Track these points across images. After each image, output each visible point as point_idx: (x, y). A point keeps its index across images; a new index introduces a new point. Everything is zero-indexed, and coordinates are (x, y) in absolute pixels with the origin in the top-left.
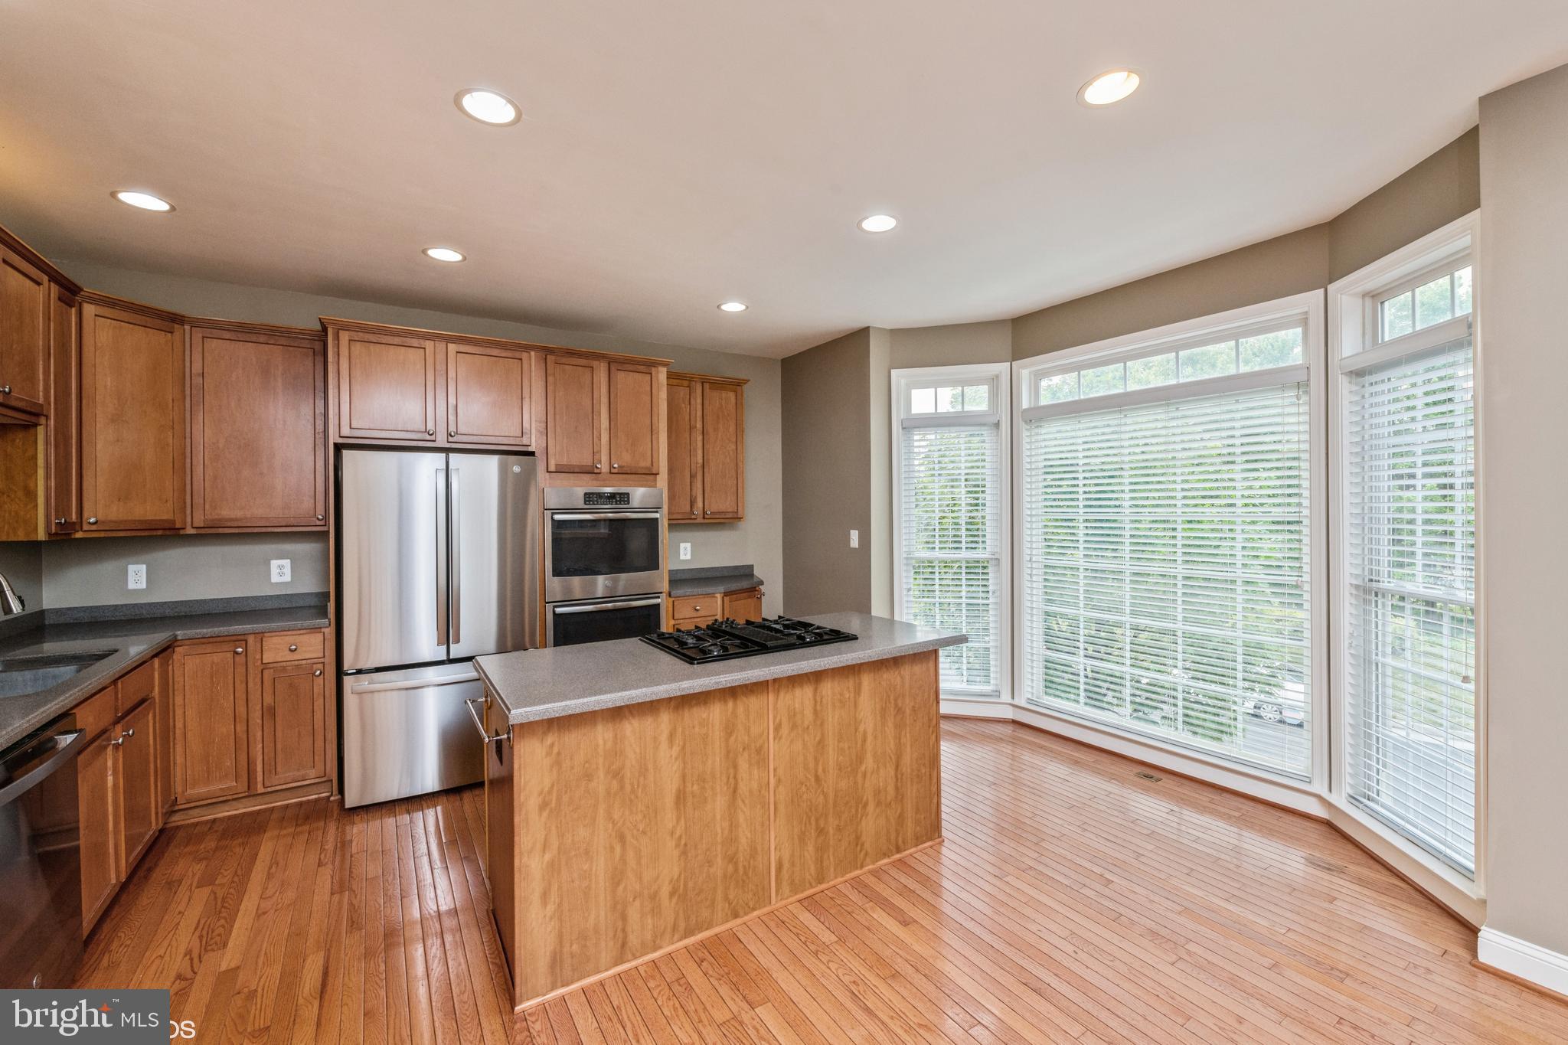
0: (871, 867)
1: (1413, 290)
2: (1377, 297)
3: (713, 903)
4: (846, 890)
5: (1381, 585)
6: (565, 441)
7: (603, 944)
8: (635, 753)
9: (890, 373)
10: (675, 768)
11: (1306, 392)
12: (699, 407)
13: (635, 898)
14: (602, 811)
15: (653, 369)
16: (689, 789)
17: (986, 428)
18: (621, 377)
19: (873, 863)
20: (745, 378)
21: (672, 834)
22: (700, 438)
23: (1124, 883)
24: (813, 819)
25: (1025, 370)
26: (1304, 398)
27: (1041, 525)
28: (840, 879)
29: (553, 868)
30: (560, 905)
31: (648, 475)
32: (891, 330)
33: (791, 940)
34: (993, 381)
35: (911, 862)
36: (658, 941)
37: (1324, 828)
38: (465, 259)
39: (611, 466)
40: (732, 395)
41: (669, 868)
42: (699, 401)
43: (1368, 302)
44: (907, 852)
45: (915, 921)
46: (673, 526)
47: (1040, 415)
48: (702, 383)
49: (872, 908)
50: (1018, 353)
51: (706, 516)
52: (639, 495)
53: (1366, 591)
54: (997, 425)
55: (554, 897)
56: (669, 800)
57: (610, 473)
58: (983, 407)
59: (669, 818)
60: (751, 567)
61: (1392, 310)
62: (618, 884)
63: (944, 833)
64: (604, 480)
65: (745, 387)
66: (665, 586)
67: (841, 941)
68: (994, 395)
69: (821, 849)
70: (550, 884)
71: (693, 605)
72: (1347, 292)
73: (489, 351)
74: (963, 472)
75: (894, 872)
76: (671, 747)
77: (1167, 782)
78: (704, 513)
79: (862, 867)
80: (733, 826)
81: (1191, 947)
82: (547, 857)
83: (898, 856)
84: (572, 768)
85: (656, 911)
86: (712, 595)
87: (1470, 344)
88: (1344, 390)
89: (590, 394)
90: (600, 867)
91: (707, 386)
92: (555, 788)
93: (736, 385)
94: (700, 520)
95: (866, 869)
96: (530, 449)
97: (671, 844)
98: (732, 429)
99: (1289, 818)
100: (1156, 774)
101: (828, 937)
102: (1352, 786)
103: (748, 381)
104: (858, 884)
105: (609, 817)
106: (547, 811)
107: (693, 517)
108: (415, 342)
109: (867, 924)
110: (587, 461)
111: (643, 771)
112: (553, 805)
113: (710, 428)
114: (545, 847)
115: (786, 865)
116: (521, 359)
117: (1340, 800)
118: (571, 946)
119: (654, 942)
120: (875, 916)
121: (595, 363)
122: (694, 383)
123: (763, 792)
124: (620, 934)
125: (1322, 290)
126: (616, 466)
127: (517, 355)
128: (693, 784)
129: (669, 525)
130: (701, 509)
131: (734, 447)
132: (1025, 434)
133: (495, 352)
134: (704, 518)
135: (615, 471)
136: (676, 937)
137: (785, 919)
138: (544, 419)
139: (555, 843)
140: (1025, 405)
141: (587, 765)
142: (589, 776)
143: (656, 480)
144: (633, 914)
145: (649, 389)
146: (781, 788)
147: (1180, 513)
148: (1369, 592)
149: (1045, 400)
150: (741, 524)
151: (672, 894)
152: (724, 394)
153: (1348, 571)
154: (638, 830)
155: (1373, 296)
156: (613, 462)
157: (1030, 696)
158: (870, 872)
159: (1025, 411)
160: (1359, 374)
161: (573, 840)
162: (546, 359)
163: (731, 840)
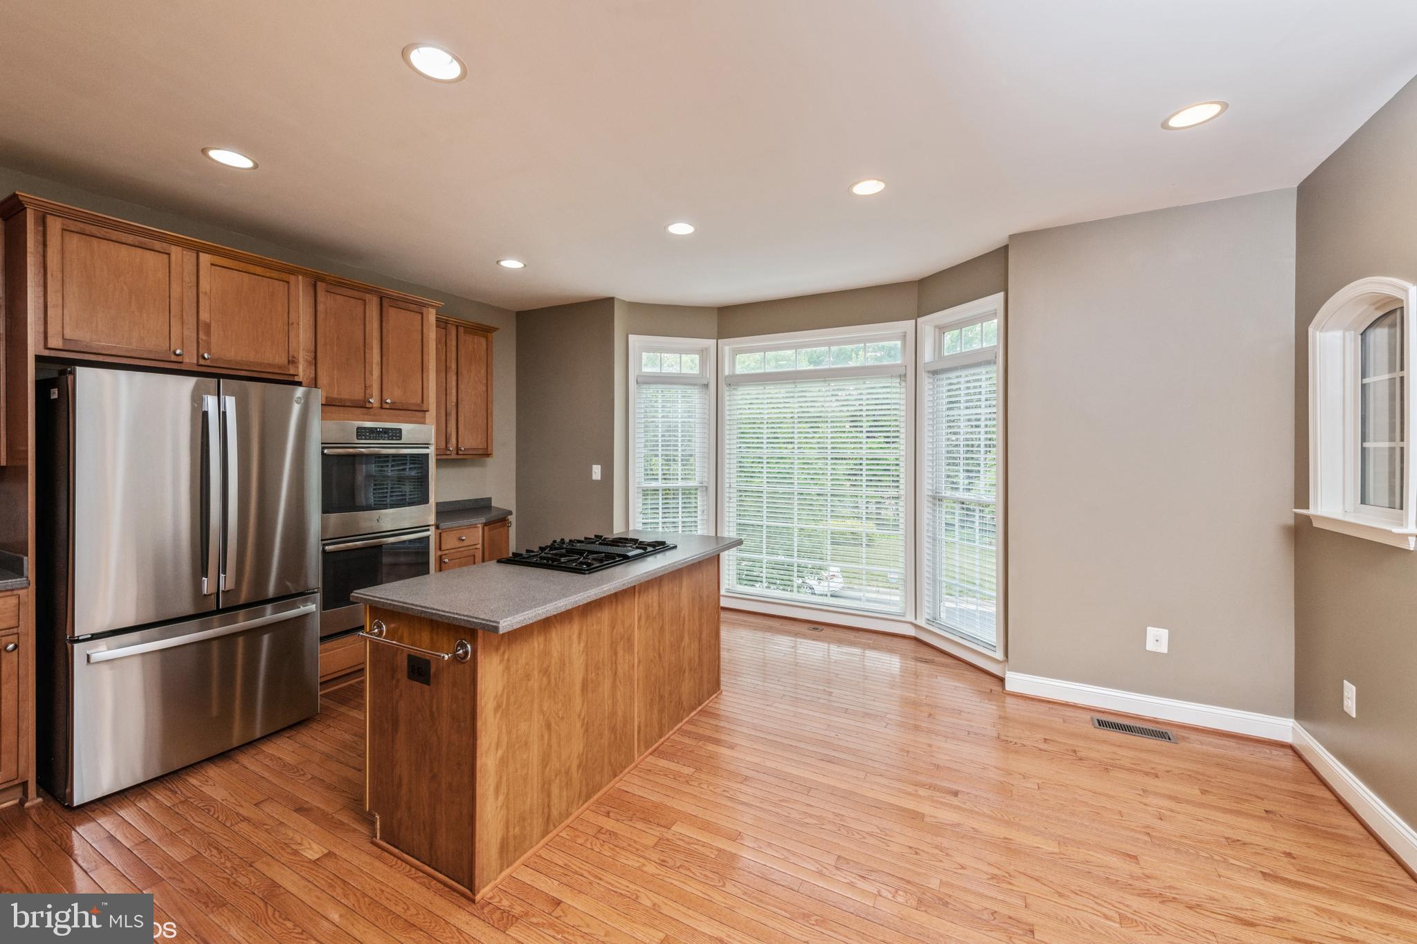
0: (687, 719)
1: (961, 329)
2: (942, 329)
3: (602, 768)
4: (677, 738)
5: (940, 495)
6: (335, 372)
7: (535, 822)
8: (558, 652)
9: (627, 336)
10: (581, 661)
11: (905, 381)
12: (454, 349)
13: (556, 776)
14: (536, 706)
15: (424, 309)
16: (589, 677)
17: (696, 387)
18: (392, 313)
19: (687, 716)
20: (496, 327)
21: (579, 716)
22: (454, 378)
23: (839, 691)
24: (657, 688)
25: (727, 345)
26: (903, 384)
27: (735, 461)
28: (671, 732)
29: (503, 762)
30: (508, 794)
31: (416, 412)
32: (629, 302)
33: (664, 780)
34: (703, 352)
35: (711, 710)
36: (570, 810)
37: (913, 642)
38: (256, 166)
39: (382, 401)
40: (483, 341)
41: (577, 746)
42: (454, 343)
43: (937, 330)
44: (704, 704)
45: (737, 744)
46: (441, 462)
47: (738, 381)
48: (457, 326)
49: (704, 744)
50: (722, 334)
51: (460, 452)
52: (409, 430)
53: (934, 498)
54: (706, 386)
55: (503, 789)
56: (578, 688)
57: (381, 408)
58: (696, 371)
59: (578, 701)
60: (490, 499)
61: (948, 337)
62: (546, 767)
63: (722, 687)
64: (374, 415)
65: (495, 334)
66: (432, 520)
67: (698, 769)
68: (703, 363)
69: (661, 711)
70: (501, 777)
71: (458, 536)
72: (928, 323)
73: (252, 268)
74: (680, 420)
75: (703, 719)
76: (579, 643)
77: (827, 631)
78: (458, 449)
79: (682, 720)
80: (614, 703)
81: (888, 716)
82: (500, 753)
83: (700, 708)
84: (517, 671)
85: (568, 784)
86: (475, 526)
87: (995, 363)
88: (926, 382)
89: (362, 327)
90: (535, 754)
91: (461, 330)
92: (506, 690)
93: (485, 331)
94: (454, 456)
95: (684, 721)
96: (296, 379)
97: (579, 725)
98: (483, 371)
99: (895, 639)
100: (820, 627)
101: (687, 771)
102: (929, 614)
103: (497, 329)
104: (682, 732)
105: (542, 711)
106: (501, 711)
107: (448, 452)
108: (158, 245)
109: (708, 755)
110: (358, 395)
111: (563, 663)
112: (504, 706)
113: (463, 370)
114: (498, 745)
115: (643, 728)
116: (288, 282)
117: (921, 622)
118: (514, 830)
119: (567, 810)
120: (710, 749)
121: (368, 297)
122: (449, 325)
123: (631, 672)
124: (546, 810)
125: (914, 321)
126: (388, 401)
127: (284, 276)
128: (592, 673)
129: (437, 460)
130: (455, 445)
131: (484, 389)
132: (726, 393)
133: (259, 270)
134: (457, 454)
135: (388, 406)
136: (581, 802)
137: (649, 768)
138: (313, 348)
139: (505, 739)
140: (727, 373)
141: (527, 667)
142: (528, 677)
143: (425, 417)
144: (555, 790)
145: (420, 328)
146: (641, 667)
147: (829, 453)
148: (937, 499)
149: (739, 370)
150: (489, 460)
151: (579, 767)
152: (476, 339)
153: (926, 487)
154: (559, 717)
155: (940, 328)
156: (385, 396)
157: (727, 587)
158: (687, 722)
159: (726, 377)
160: (935, 373)
161: (517, 734)
162: (315, 286)
163: (613, 713)
